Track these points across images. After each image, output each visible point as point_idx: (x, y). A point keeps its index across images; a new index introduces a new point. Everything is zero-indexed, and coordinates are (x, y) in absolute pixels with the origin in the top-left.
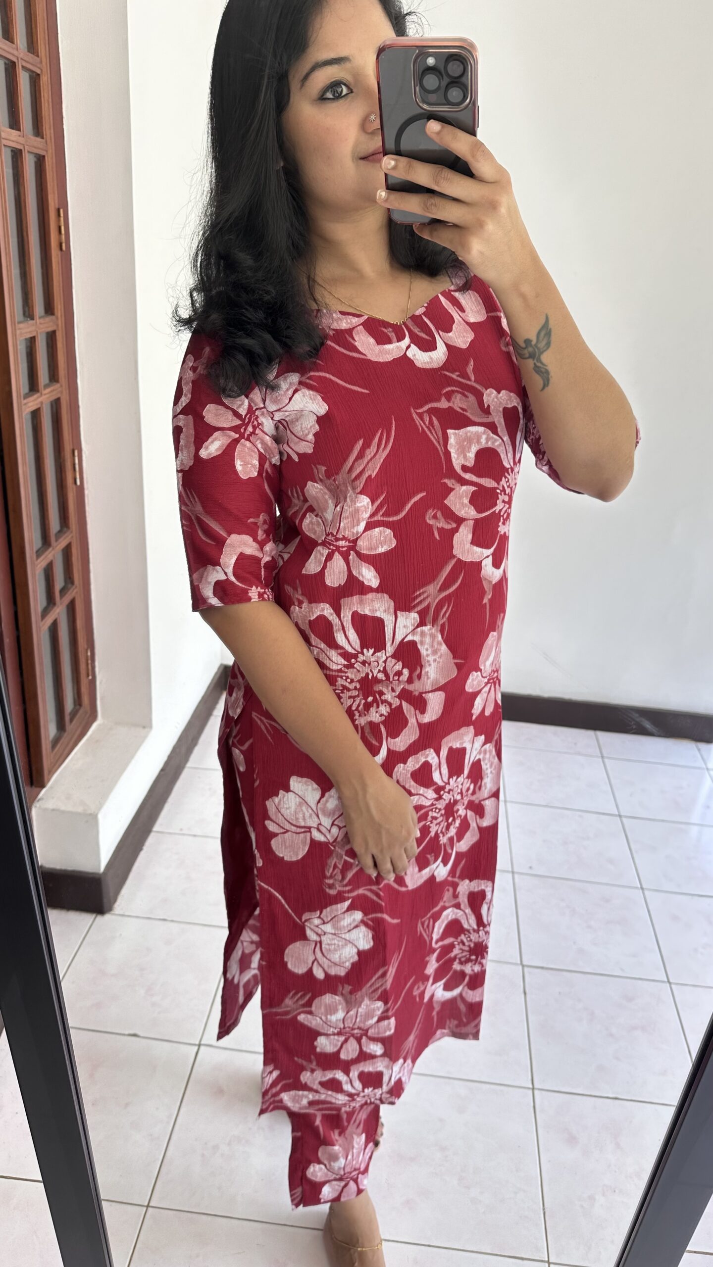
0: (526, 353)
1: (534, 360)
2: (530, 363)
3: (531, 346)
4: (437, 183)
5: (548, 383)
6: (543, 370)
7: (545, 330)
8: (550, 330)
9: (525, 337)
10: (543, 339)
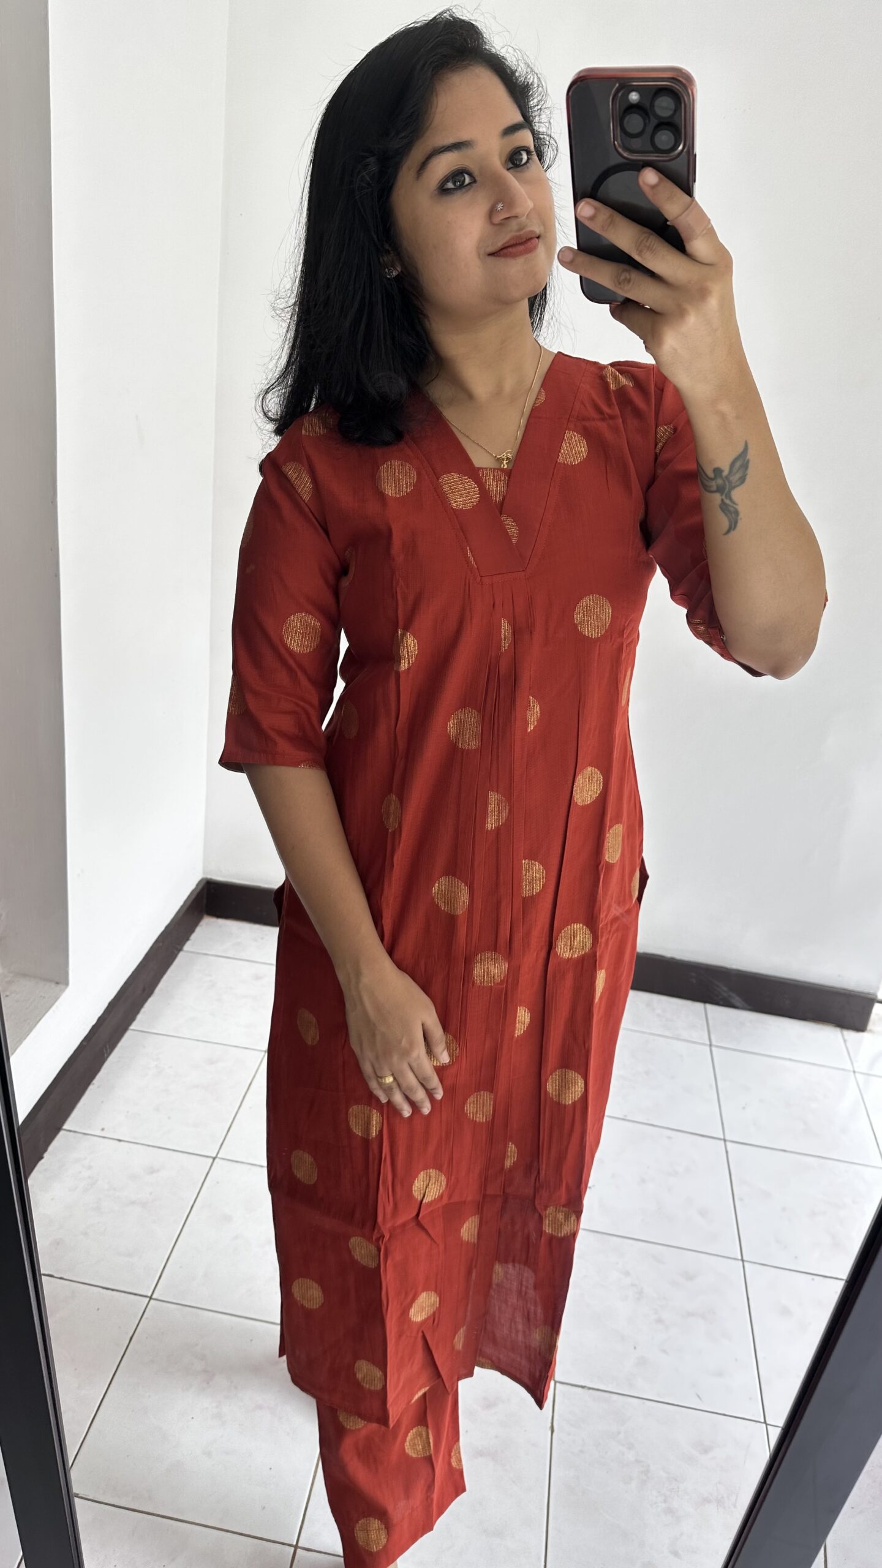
2: (717, 498)
3: (720, 476)
4: (640, 251)
5: (735, 528)
6: (732, 509)
7: (742, 461)
8: (748, 462)
9: (716, 465)
10: (738, 471)
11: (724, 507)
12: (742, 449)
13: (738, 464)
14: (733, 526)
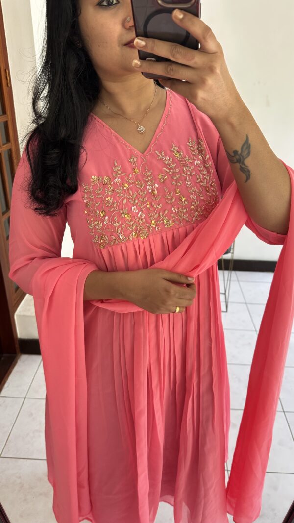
0: (235, 159)
2: (238, 165)
3: (237, 154)
4: (173, 55)
6: (246, 169)
7: (247, 145)
8: (250, 145)
9: (234, 150)
10: (245, 151)
11: (242, 169)
12: (245, 139)
14: (249, 178)
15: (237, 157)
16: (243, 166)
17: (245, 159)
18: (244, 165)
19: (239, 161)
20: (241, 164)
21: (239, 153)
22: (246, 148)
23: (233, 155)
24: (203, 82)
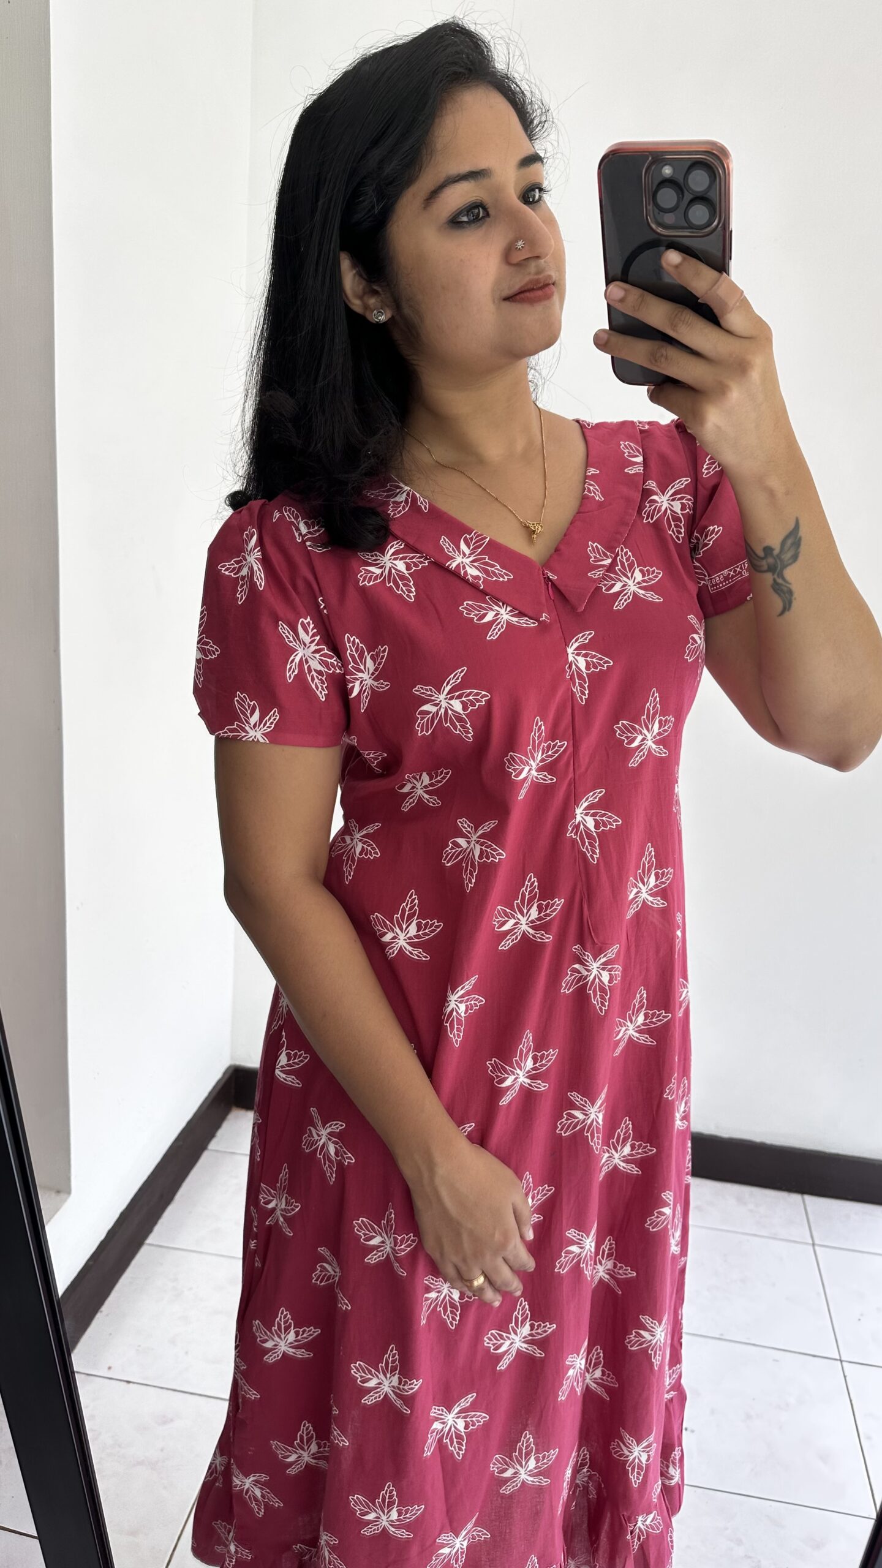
0: (764, 564)
1: (773, 575)
2: (769, 578)
3: (771, 555)
4: (674, 327)
5: (789, 609)
6: (785, 589)
7: (793, 538)
8: (800, 539)
9: (766, 544)
10: (789, 549)
11: (777, 588)
12: (792, 526)
13: (789, 542)
14: (787, 606)
15: (770, 560)
16: (780, 581)
17: (785, 566)
18: (784, 579)
19: (772, 569)
20: (776, 576)
21: (776, 552)
22: (793, 544)
23: (761, 554)
24: (721, 390)
